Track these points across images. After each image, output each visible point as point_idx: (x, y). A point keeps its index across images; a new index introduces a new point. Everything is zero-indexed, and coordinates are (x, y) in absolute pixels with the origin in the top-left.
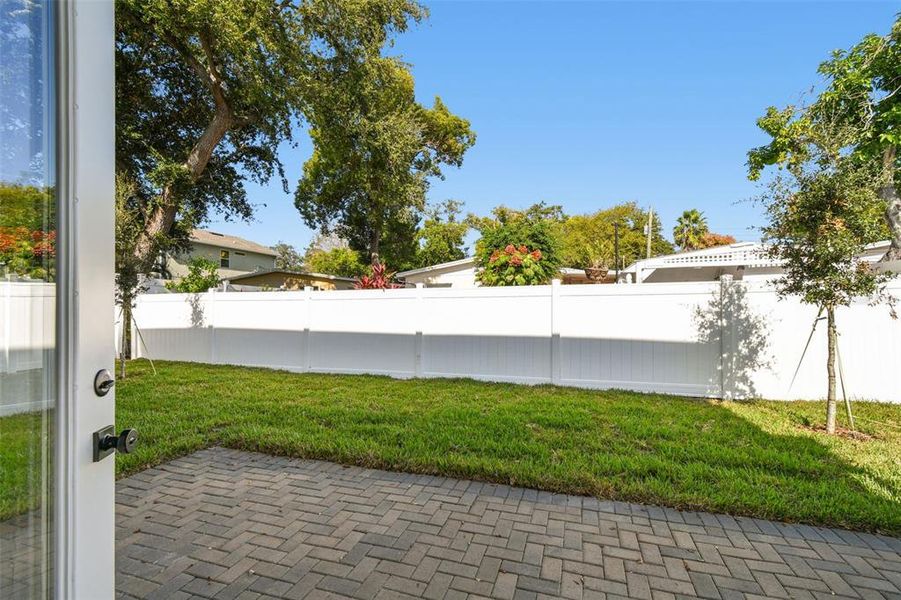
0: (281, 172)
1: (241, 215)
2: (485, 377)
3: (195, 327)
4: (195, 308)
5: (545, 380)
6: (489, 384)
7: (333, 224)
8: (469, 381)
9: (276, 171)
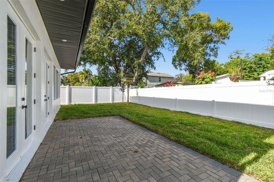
0: (163, 56)
1: (153, 69)
2: (192, 112)
3: (137, 96)
4: (137, 92)
5: (210, 115)
6: (193, 114)
7: (183, 67)
8: (187, 113)
9: (162, 56)
